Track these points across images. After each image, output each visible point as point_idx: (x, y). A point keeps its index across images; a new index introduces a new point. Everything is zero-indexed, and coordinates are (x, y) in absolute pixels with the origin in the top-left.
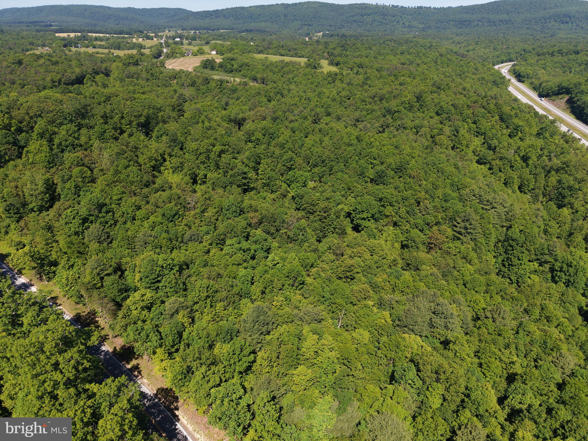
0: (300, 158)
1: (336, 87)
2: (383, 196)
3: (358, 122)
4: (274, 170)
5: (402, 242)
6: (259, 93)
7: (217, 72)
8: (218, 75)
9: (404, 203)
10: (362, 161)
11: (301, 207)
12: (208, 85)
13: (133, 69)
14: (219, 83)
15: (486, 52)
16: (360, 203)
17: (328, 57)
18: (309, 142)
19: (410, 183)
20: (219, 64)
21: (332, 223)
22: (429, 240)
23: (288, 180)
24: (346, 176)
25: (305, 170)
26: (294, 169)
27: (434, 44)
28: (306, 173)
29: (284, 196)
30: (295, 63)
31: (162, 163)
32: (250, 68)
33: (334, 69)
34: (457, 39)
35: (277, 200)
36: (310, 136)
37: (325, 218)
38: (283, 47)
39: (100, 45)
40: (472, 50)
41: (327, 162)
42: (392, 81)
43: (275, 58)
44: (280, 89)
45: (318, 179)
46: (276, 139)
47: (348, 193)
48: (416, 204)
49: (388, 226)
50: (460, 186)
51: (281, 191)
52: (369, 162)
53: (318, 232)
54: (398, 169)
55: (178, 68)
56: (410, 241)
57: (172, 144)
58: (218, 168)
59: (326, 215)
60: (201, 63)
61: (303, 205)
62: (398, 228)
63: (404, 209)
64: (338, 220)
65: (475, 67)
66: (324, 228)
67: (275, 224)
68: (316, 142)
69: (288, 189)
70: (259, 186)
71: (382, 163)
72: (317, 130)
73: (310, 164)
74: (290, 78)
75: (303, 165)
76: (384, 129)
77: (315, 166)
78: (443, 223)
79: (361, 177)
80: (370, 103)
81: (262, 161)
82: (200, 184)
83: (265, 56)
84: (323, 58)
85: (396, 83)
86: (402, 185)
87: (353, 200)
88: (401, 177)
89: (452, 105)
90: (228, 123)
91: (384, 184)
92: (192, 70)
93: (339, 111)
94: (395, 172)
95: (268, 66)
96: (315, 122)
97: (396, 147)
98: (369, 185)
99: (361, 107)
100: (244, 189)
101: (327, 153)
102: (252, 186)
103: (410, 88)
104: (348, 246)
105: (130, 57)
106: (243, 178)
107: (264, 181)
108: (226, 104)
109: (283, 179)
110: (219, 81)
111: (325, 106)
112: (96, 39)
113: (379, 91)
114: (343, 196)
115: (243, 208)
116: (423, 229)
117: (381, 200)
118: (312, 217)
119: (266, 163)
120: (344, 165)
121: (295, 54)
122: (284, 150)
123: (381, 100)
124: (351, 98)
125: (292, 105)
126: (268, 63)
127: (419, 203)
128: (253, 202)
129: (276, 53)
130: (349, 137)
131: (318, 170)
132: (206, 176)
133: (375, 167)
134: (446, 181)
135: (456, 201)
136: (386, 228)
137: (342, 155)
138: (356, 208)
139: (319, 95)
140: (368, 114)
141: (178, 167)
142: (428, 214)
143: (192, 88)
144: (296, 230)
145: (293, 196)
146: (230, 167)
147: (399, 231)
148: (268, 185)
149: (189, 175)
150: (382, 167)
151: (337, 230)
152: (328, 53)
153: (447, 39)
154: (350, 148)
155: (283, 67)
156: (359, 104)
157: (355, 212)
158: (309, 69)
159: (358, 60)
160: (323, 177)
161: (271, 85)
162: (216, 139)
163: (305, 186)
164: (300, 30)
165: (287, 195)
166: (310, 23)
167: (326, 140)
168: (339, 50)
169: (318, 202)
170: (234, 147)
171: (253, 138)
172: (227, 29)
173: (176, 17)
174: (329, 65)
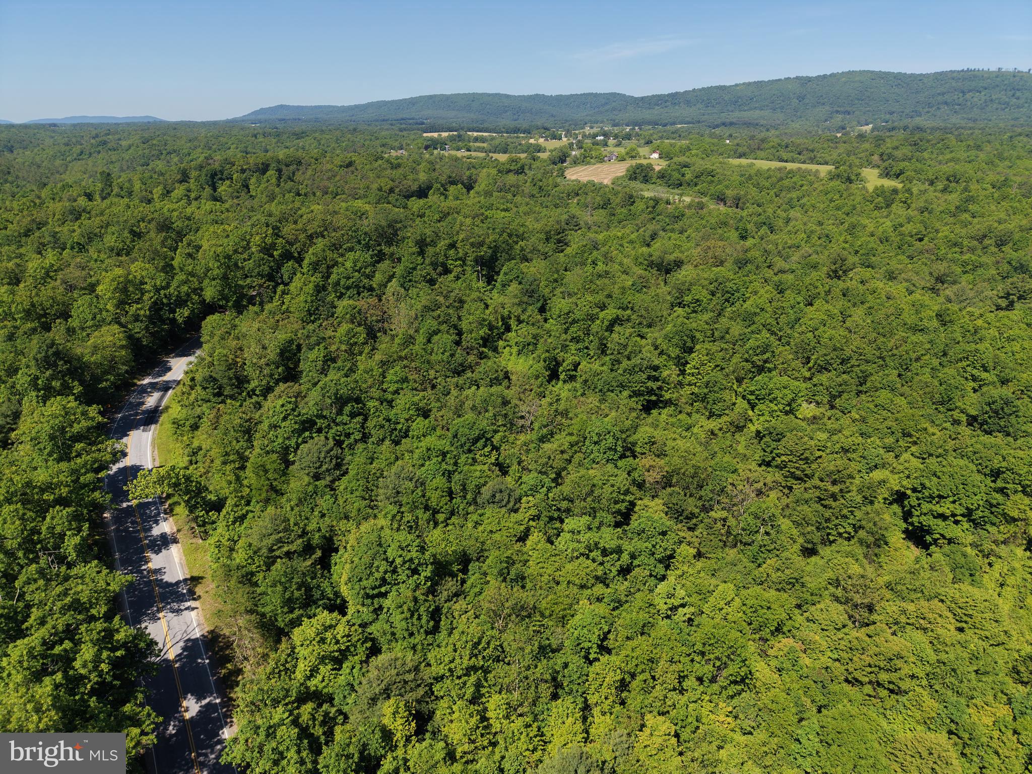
0: (787, 347)
1: (892, 216)
2: (1004, 464)
3: (943, 283)
4: (722, 369)
6: (725, 224)
7: (653, 186)
8: (653, 190)
10: (950, 371)
11: (774, 459)
12: (632, 208)
13: (512, 178)
14: (652, 203)
16: (935, 475)
17: (880, 163)
18: (814, 314)
20: (659, 172)
21: (852, 512)
23: (752, 393)
24: (901, 401)
25: (797, 375)
26: (770, 370)
28: (798, 383)
29: (737, 427)
30: (809, 172)
31: (503, 333)
32: (716, 179)
33: (889, 183)
35: (720, 434)
36: (818, 303)
37: (834, 497)
38: (787, 147)
39: (479, 147)
41: (853, 362)
43: (764, 165)
44: (768, 217)
45: (825, 400)
46: (737, 304)
47: (901, 443)
49: (1012, 546)
51: (733, 416)
52: (967, 375)
53: (809, 529)
55: (584, 179)
57: (525, 299)
58: (604, 352)
59: (836, 489)
60: (628, 171)
61: (778, 455)
64: (869, 508)
66: (828, 520)
67: (702, 493)
68: (831, 316)
69: (750, 413)
70: (683, 400)
71: (1004, 382)
72: (837, 292)
73: (811, 365)
74: (792, 199)
75: (793, 364)
76: (1011, 303)
77: (823, 369)
79: (942, 409)
80: (973, 250)
81: (698, 347)
82: (565, 382)
83: (749, 161)
84: (870, 164)
87: (916, 463)
90: (646, 270)
91: (1008, 435)
92: (609, 183)
93: (893, 263)
95: (748, 178)
96: (835, 275)
98: (965, 430)
99: (949, 256)
100: (649, 401)
101: (857, 342)
102: (667, 396)
104: (889, 586)
105: (513, 161)
106: (649, 378)
107: (696, 390)
108: (651, 236)
109: (740, 390)
110: (651, 199)
111: (861, 252)
112: (476, 139)
113: (996, 225)
114: (889, 449)
115: (634, 444)
117: (996, 474)
118: (798, 488)
119: (705, 352)
120: (899, 375)
121: (811, 158)
122: (753, 327)
123: (1001, 243)
124: (926, 239)
125: (790, 247)
126: (753, 172)
128: (658, 434)
129: (772, 157)
130: (917, 312)
131: (830, 379)
132: (576, 366)
133: (985, 389)
136: (1002, 550)
137: (895, 352)
138: (922, 484)
139: (852, 229)
140: (965, 272)
141: (529, 345)
143: (601, 211)
144: (750, 519)
145: (758, 432)
146: (626, 353)
148: (704, 399)
149: (545, 361)
150: (1006, 391)
151: (862, 534)
152: (881, 155)
154: (920, 338)
155: (781, 179)
156: (944, 251)
157: (920, 495)
158: (836, 183)
159: (948, 169)
160: (840, 396)
161: (752, 209)
162: (609, 296)
163: (790, 411)
164: (826, 121)
165: (744, 426)
166: (849, 109)
167: (858, 314)
168: (906, 150)
169: (819, 453)
170: (644, 313)
171: (688, 299)
172: (688, 123)
173: (607, 107)
174: (880, 176)
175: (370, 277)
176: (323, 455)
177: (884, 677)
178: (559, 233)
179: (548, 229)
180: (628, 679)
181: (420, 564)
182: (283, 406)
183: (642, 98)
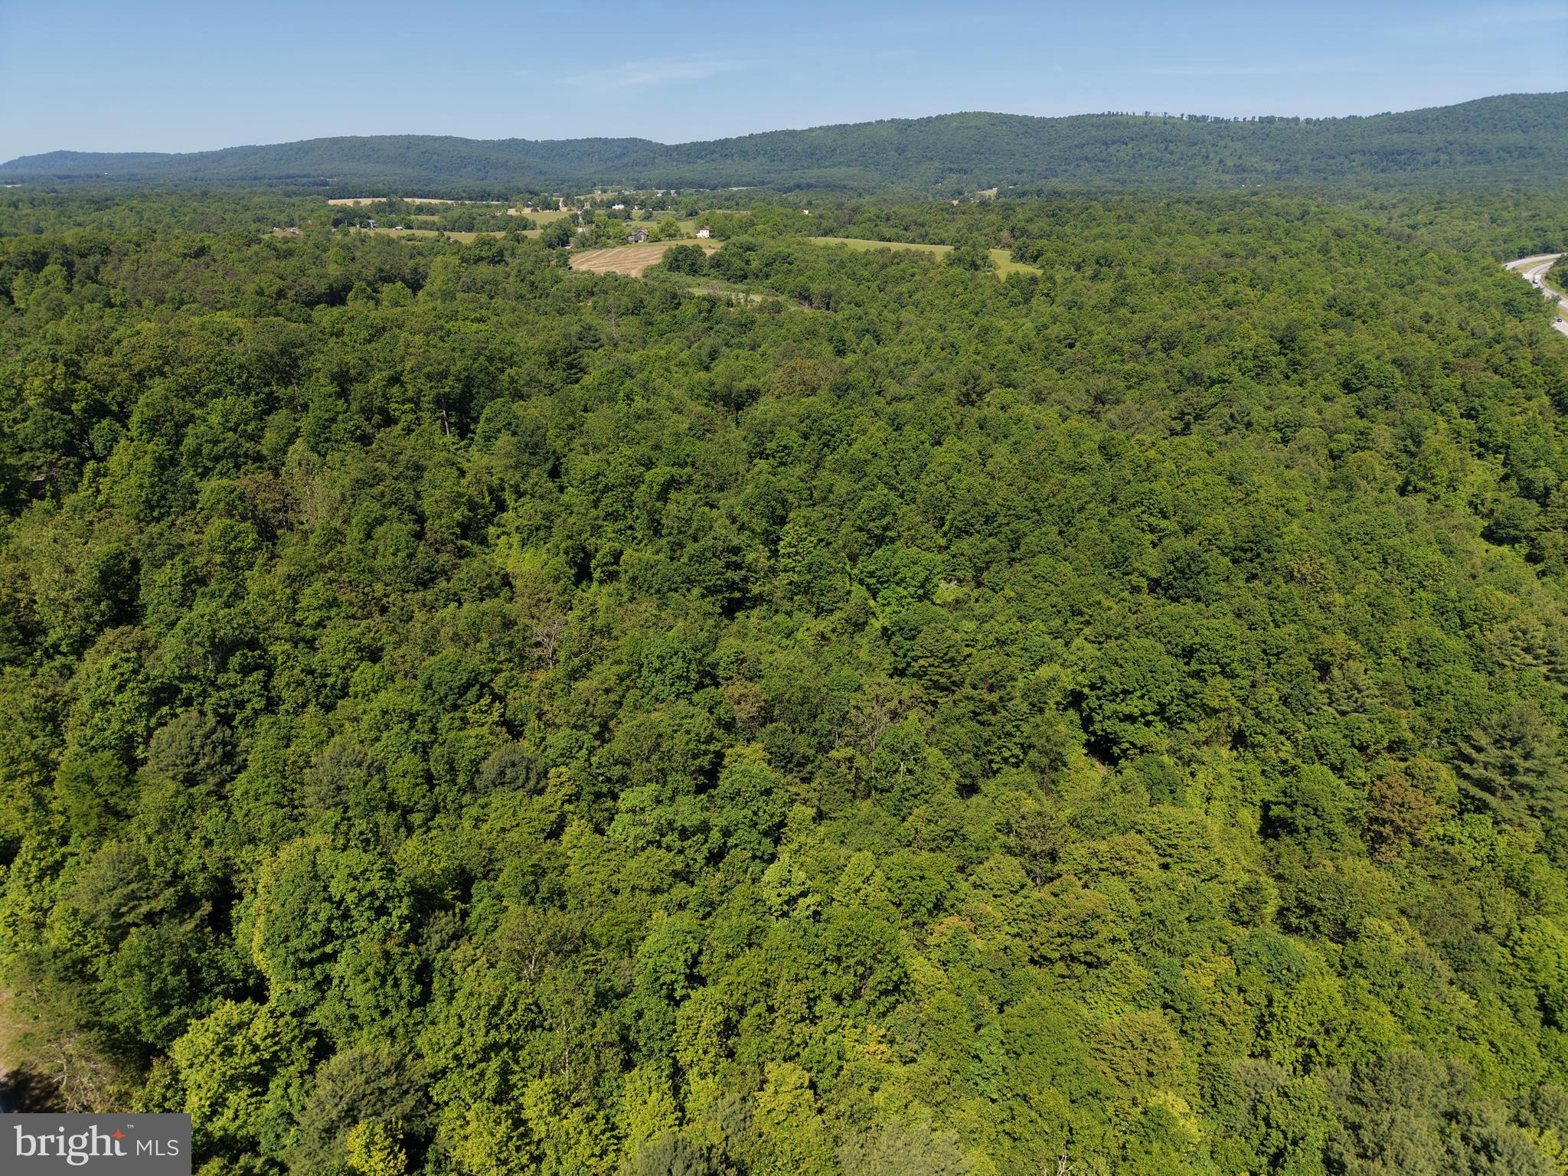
0: (913, 506)
1: (1033, 314)
2: (1197, 639)
3: (1103, 403)
4: (828, 544)
5: (1266, 806)
6: (813, 333)
7: (705, 279)
8: (706, 286)
9: (1269, 665)
10: (1122, 521)
11: (909, 665)
12: (677, 312)
13: (484, 271)
14: (706, 305)
15: (1467, 229)
16: (1116, 663)
17: (1012, 241)
18: (944, 456)
19: (1291, 599)
20: (712, 258)
21: (1017, 727)
22: (1369, 806)
23: (871, 574)
24: (1065, 568)
25: (929, 544)
26: (893, 541)
27: (1313, 209)
28: (930, 555)
29: (856, 625)
30: (921, 254)
31: (494, 514)
32: (794, 267)
33: (1025, 269)
34: (1378, 198)
35: (834, 638)
36: (949, 441)
37: (993, 709)
38: (888, 219)
39: (426, 222)
40: (1425, 225)
41: (1001, 519)
42: (1202, 298)
43: (859, 245)
44: (872, 322)
45: (970, 574)
46: (840, 450)
47: (1071, 625)
48: (1317, 674)
49: (1216, 747)
50: (1469, 616)
51: (848, 610)
52: (1143, 525)
53: (965, 757)
54: (1245, 551)
55: (601, 270)
56: (1299, 810)
57: (525, 458)
58: (657, 533)
59: (994, 697)
60: (665, 256)
61: (915, 659)
62: (1249, 755)
63: (1271, 690)
64: (1038, 718)
65: (1442, 264)
66: (988, 742)
67: (817, 725)
68: (967, 458)
69: (872, 603)
70: (779, 594)
71: (1188, 530)
72: (971, 423)
73: (946, 528)
74: (901, 294)
75: (923, 529)
76: (1187, 426)
77: (963, 532)
78: (1418, 744)
79: (1116, 574)
80: (1135, 357)
81: (792, 515)
82: (601, 582)
83: (839, 240)
84: (999, 243)
85: (1212, 302)
86: (1260, 605)
87: (1091, 649)
88: (1254, 576)
89: (1394, 361)
90: (707, 405)
91: (1199, 600)
92: (639, 276)
93: (1040, 379)
94: (1235, 561)
95: (842, 264)
96: (967, 400)
97: (1231, 479)
98: (1147, 599)
99: (1108, 366)
100: (730, 600)
101: (1002, 491)
102: (756, 590)
103: (1256, 314)
104: (1073, 822)
105: (484, 243)
106: (728, 566)
107: (796, 578)
108: (710, 354)
109: (856, 571)
110: (704, 299)
111: (998, 366)
112: (420, 210)
113: (1160, 322)
114: (1056, 635)
115: (715, 666)
116: (1343, 762)
117: (1189, 653)
118: (945, 702)
119: (802, 522)
120: (1061, 533)
121: (921, 236)
122: (865, 482)
123: (1168, 347)
124: (1078, 344)
125: (904, 364)
126: (845, 256)
127: (1324, 669)
128: (749, 648)
129: (869, 234)
130: (1075, 445)
131: (973, 546)
132: (617, 556)
133: (1166, 542)
134: (1416, 596)
135: (1465, 669)
136: (1205, 754)
137: (1052, 501)
138: (1102, 678)
139: (984, 334)
140: (1129, 388)
141: (538, 529)
142: (1361, 709)
143: (631, 318)
144: (886, 755)
145: (885, 629)
146: (691, 532)
147: (1255, 767)
148: (807, 589)
149: (567, 553)
150: (1191, 543)
151: (1033, 755)
152: (1012, 231)
153: (1349, 198)
154: (1081, 479)
155: (884, 266)
156: (1101, 360)
157: (1100, 693)
158: (957, 270)
159: (1097, 247)
160: (988, 568)
161: (849, 310)
162: (657, 447)
163: (925, 595)
164: (937, 182)
165: (866, 623)
166: (965, 166)
167: (1001, 452)
168: (1042, 224)
169: (967, 651)
170: (710, 470)
171: (771, 446)
172: (748, 184)
173: (625, 160)
174: (1014, 259)
175: (256, 437)
176: (198, 742)
177: (1078, 947)
178: (570, 354)
179: (551, 347)
180: (734, 1016)
181: (388, 898)
182: (114, 667)
183: (677, 147)
